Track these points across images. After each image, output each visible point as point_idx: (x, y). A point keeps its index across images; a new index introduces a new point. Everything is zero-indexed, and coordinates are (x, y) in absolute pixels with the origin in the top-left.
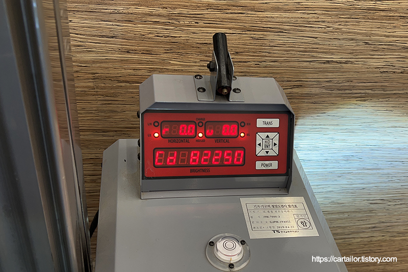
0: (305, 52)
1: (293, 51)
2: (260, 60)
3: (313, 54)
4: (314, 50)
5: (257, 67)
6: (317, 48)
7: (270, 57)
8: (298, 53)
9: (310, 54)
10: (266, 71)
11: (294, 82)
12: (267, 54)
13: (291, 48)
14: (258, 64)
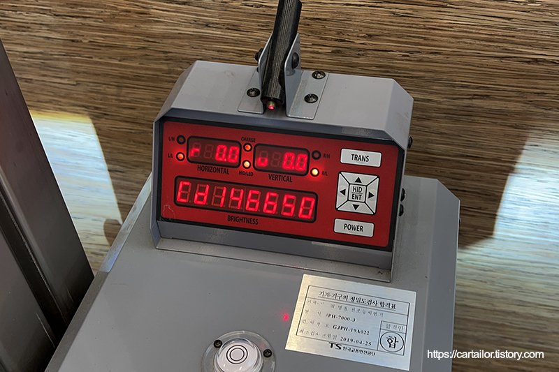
0: (490, 41)
1: (468, 38)
2: (410, 49)
3: (505, 45)
4: (508, 38)
5: (406, 60)
6: (513, 37)
7: (427, 45)
8: (478, 42)
9: (500, 45)
10: (422, 68)
11: (473, 88)
12: (421, 41)
13: (464, 34)
14: (408, 56)
